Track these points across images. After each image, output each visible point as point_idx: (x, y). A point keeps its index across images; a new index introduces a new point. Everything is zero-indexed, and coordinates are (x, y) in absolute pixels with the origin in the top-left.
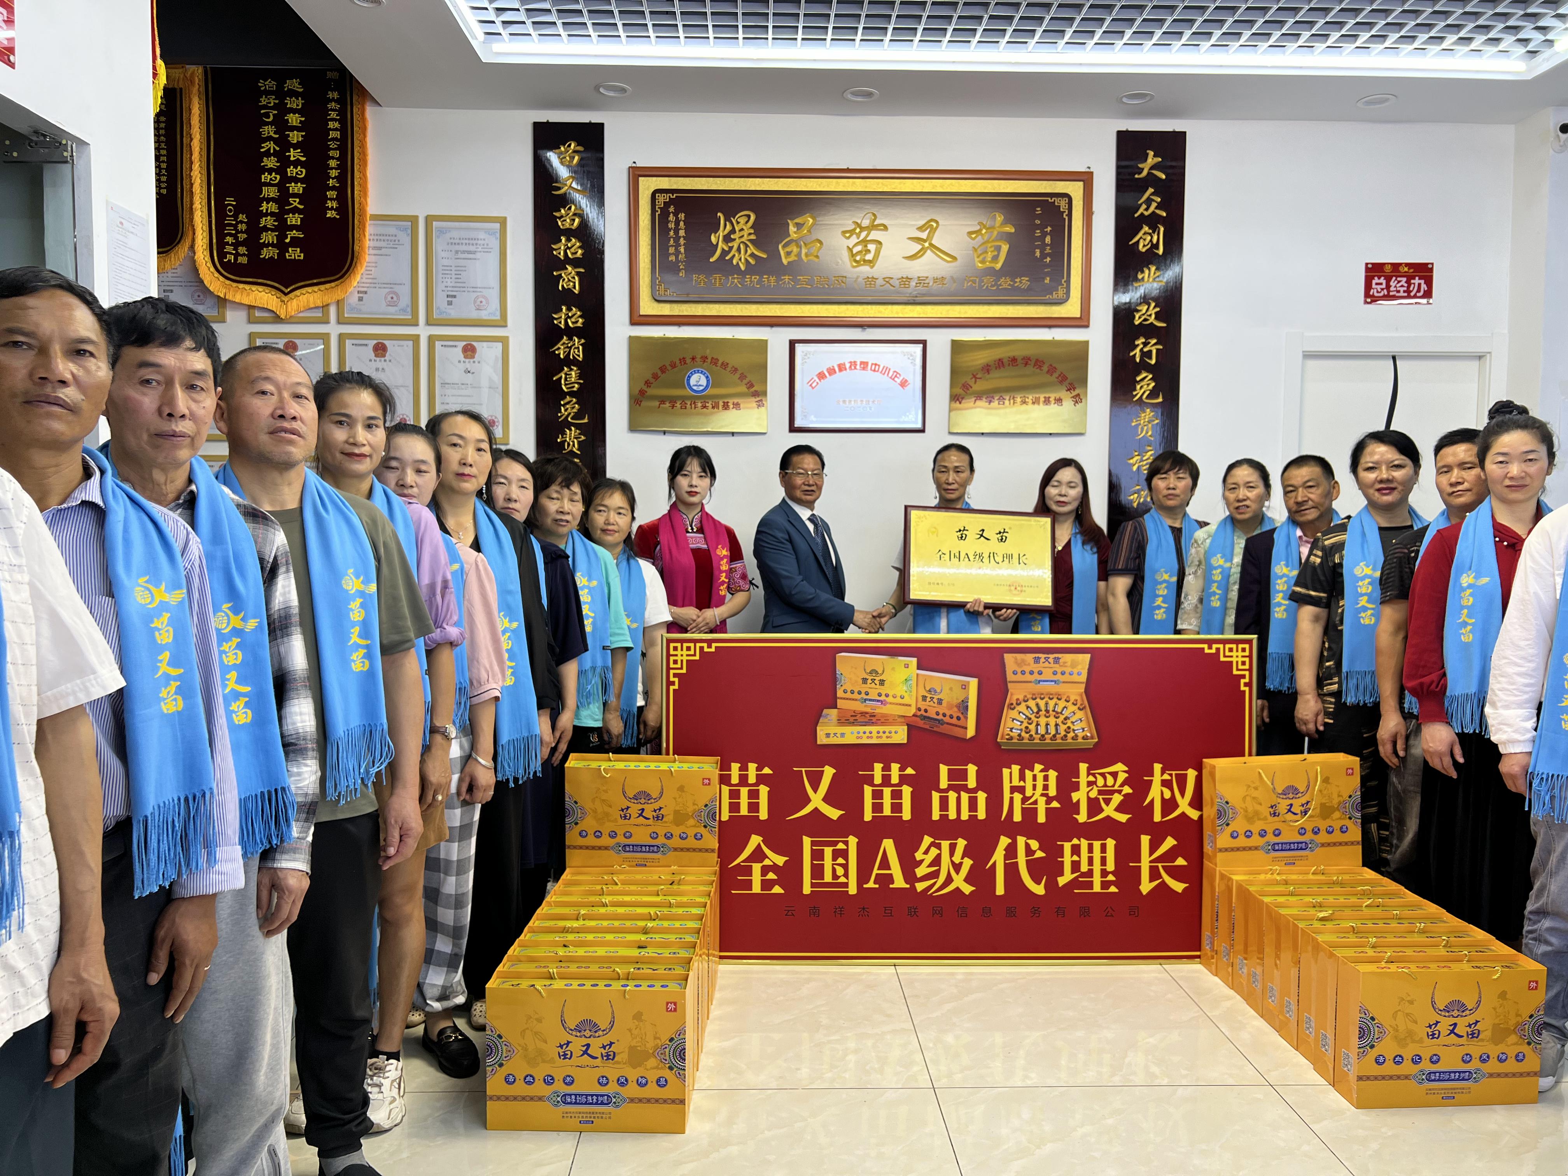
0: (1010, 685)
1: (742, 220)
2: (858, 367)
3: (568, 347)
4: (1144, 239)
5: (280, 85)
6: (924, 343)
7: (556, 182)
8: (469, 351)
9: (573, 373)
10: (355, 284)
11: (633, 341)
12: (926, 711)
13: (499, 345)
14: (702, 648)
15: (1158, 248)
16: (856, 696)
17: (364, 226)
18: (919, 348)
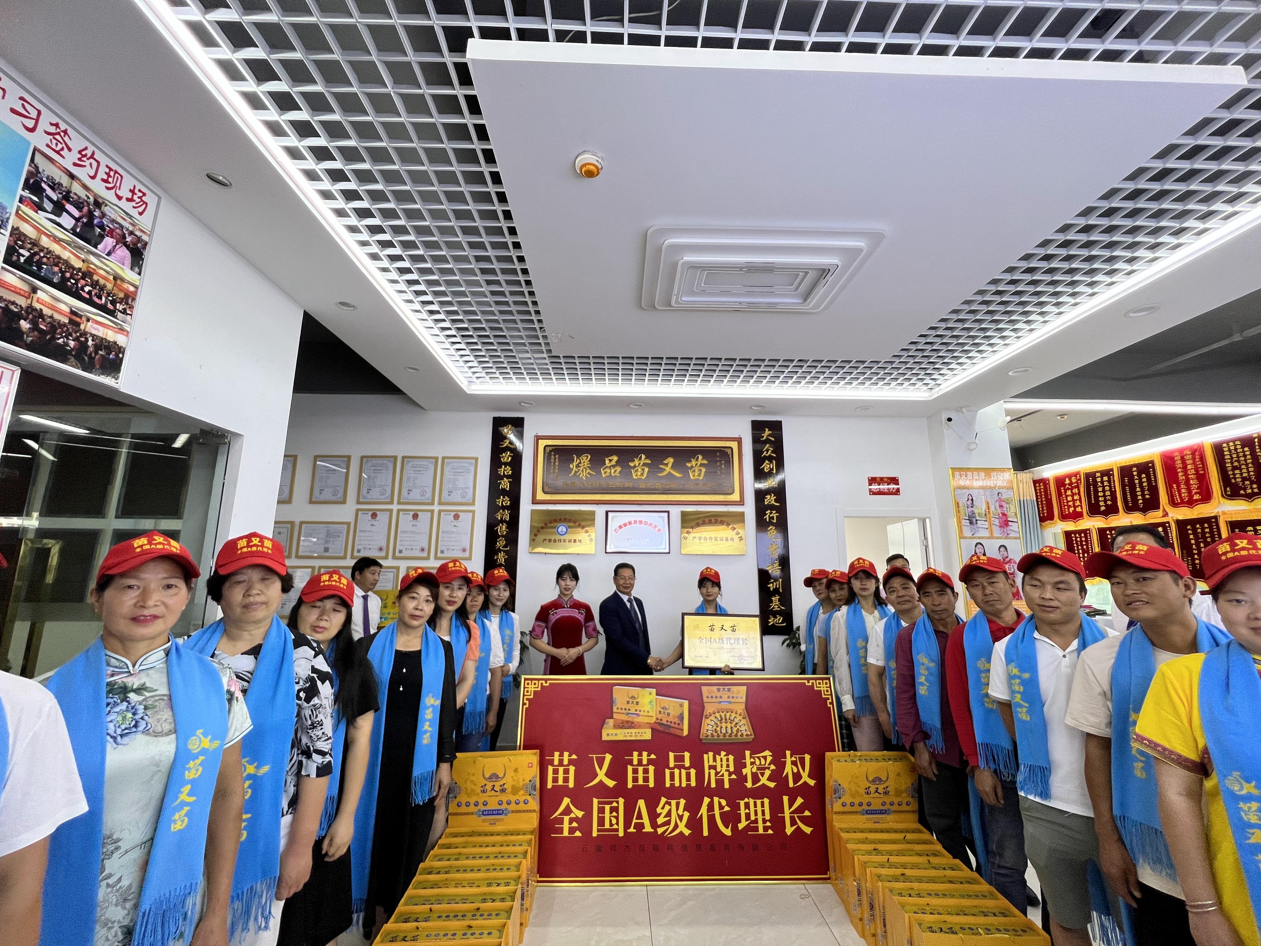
0: (705, 704)
1: (585, 458)
2: (638, 523)
3: (502, 515)
4: (766, 466)
6: (668, 512)
8: (456, 517)
9: (504, 526)
11: (533, 512)
12: (661, 720)
13: (471, 514)
14: (542, 684)
15: (773, 471)
16: (623, 711)
18: (666, 515)
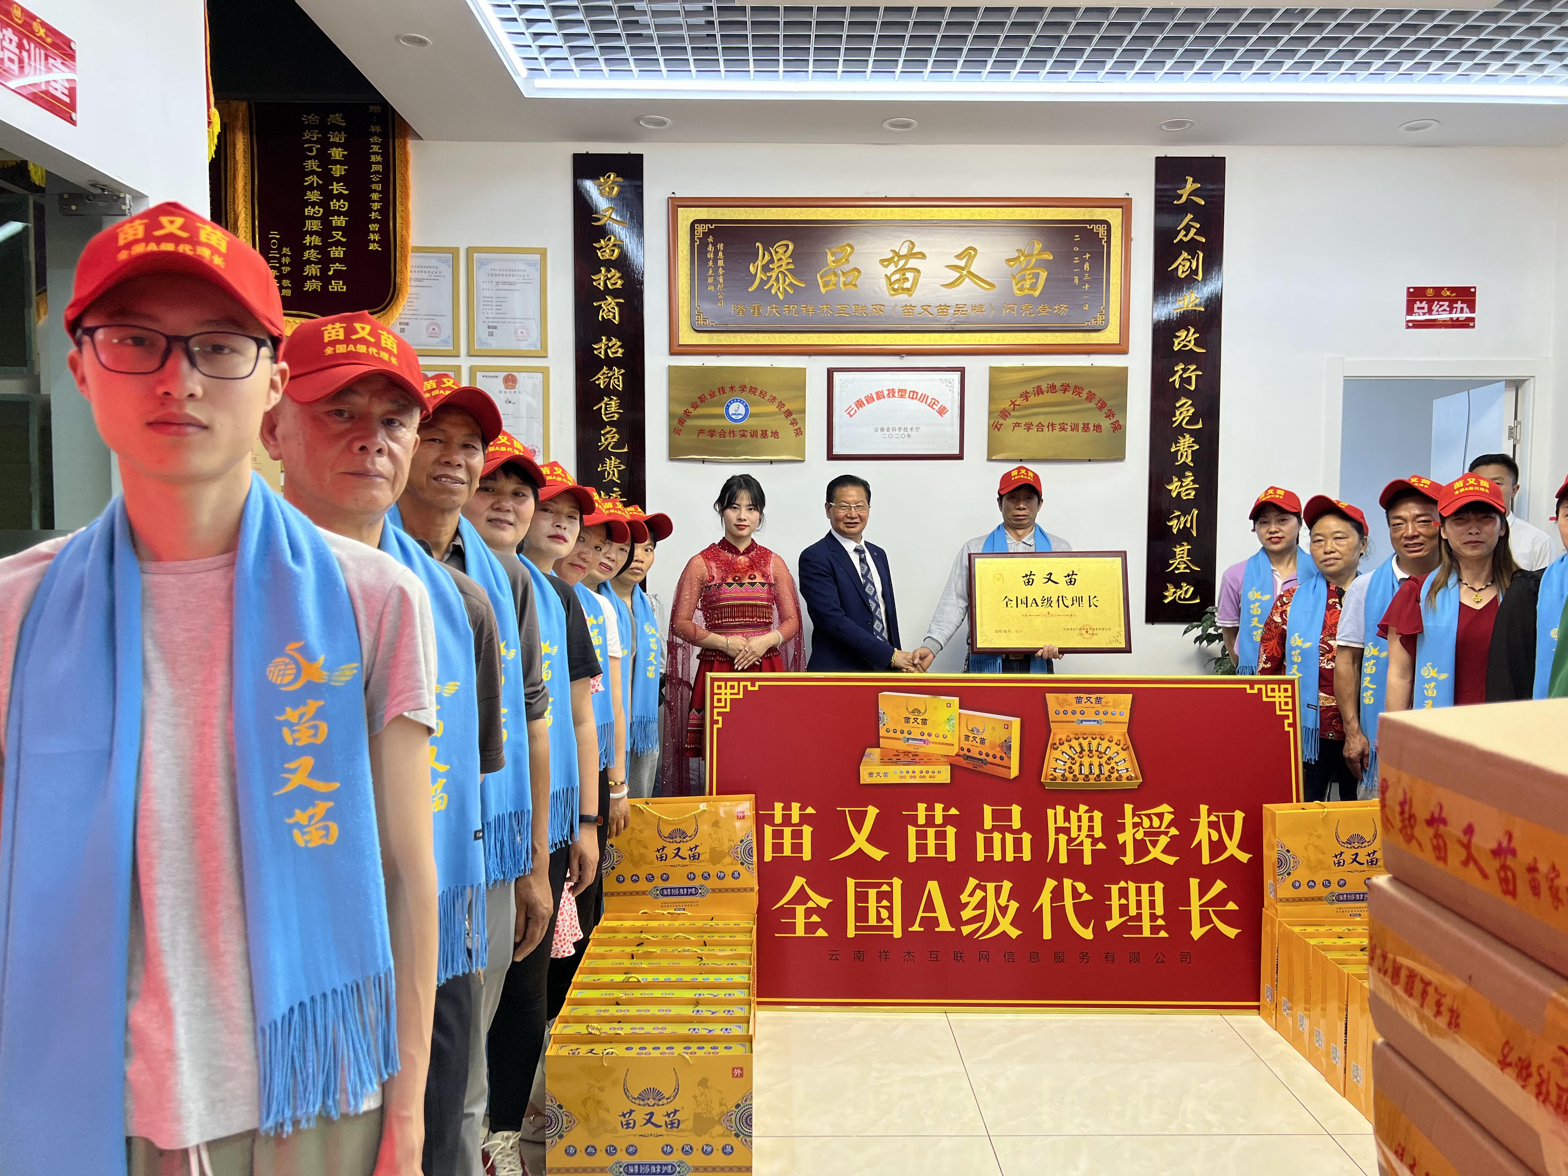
0: (1052, 725)
1: (781, 250)
2: (896, 395)
3: (607, 377)
4: (1183, 265)
5: (323, 121)
6: (962, 370)
7: (596, 213)
8: (510, 381)
9: (613, 403)
10: (397, 316)
11: (673, 371)
12: (969, 750)
14: (745, 687)
15: (1197, 275)
16: (898, 735)
17: (406, 257)
18: (957, 376)
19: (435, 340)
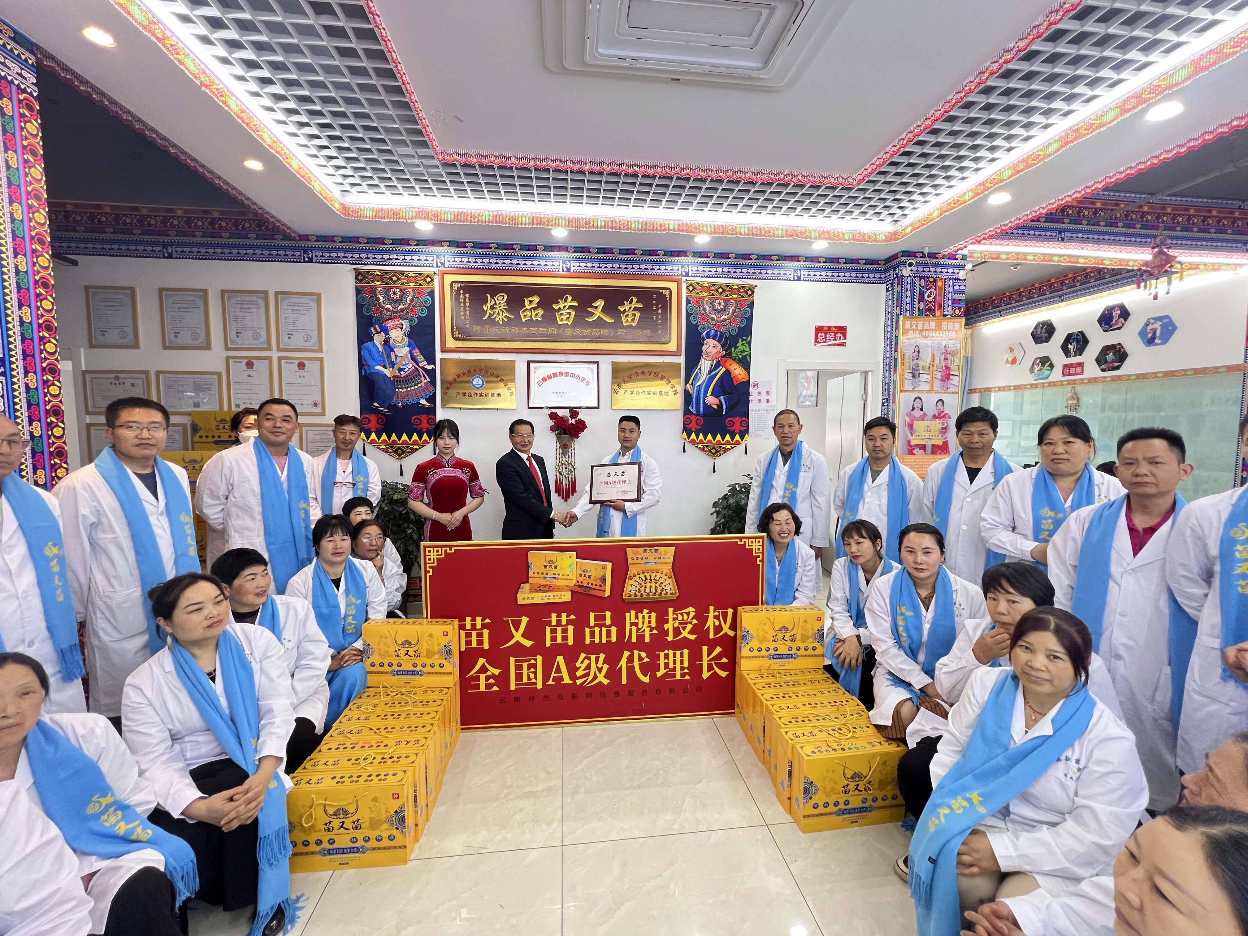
0: (630, 566)
1: (500, 298)
2: (563, 375)
6: (598, 363)
12: (581, 582)
14: (446, 551)
16: (540, 575)
18: (595, 366)
19: (307, 344)
